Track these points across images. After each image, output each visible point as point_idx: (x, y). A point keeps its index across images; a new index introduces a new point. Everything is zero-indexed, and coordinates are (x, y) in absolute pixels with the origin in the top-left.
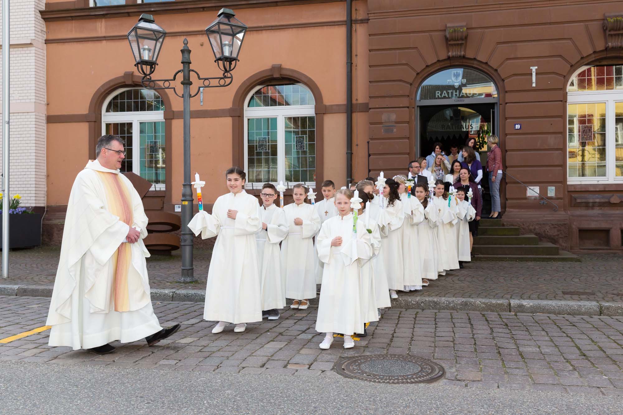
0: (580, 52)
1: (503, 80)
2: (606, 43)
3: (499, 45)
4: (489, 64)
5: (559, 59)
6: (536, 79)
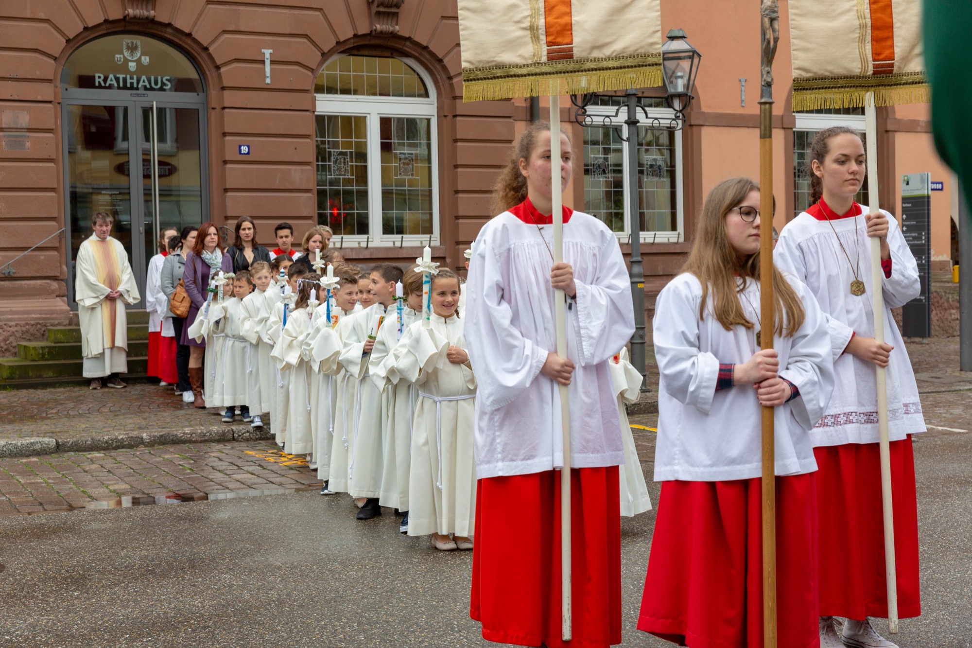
1: (218, 68)
3: (210, 6)
4: (195, 35)
5: (305, 40)
6: (271, 70)
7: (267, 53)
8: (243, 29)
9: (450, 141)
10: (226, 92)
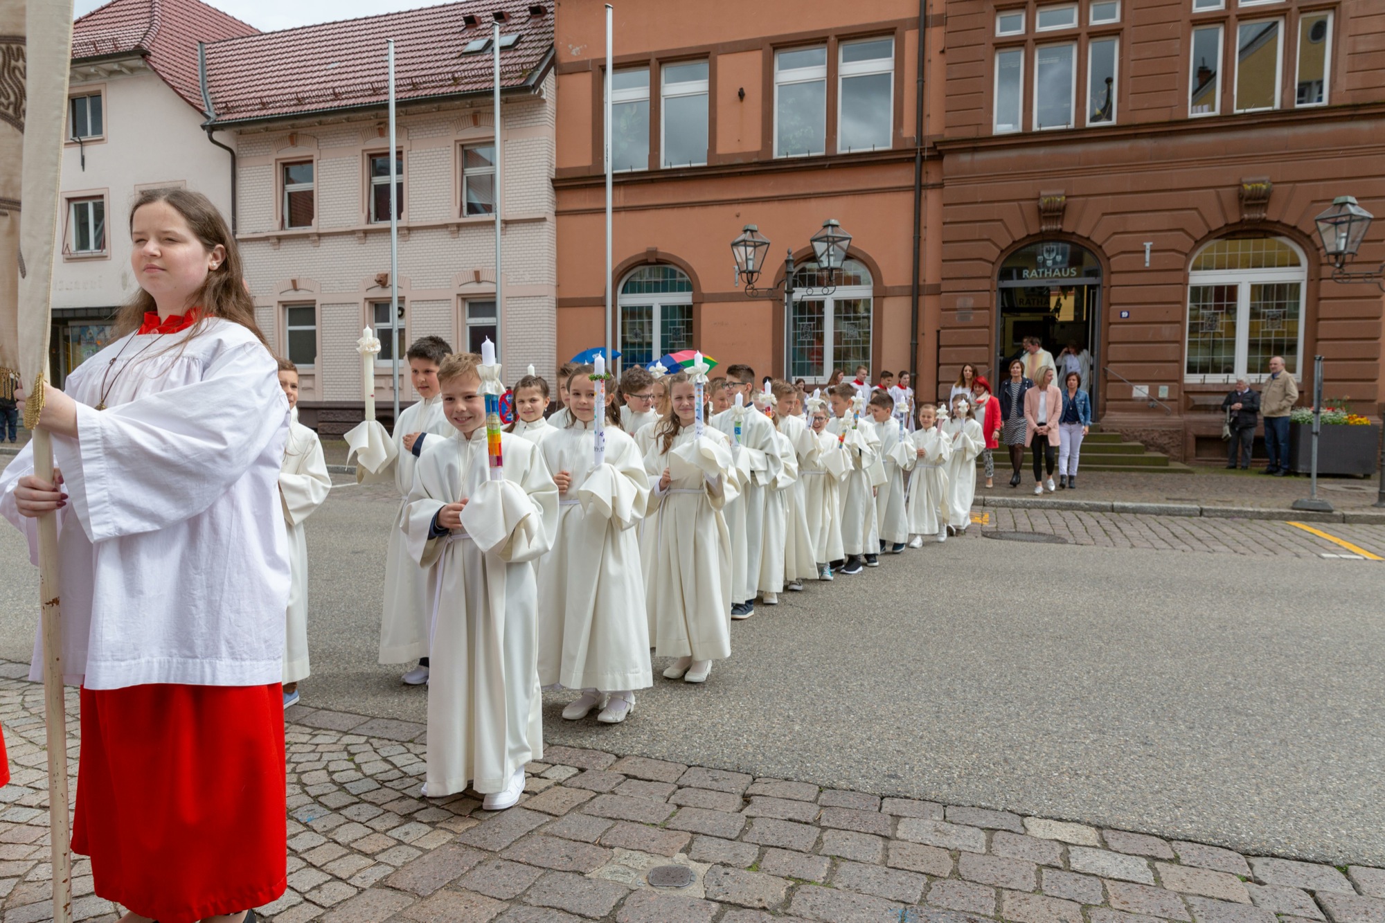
0: (1207, 225)
1: (1109, 259)
2: (1241, 214)
3: (1104, 217)
4: (1091, 239)
5: (1181, 233)
6: (1151, 257)
7: (1148, 245)
8: (1130, 230)
9: (1315, 299)
10: (1113, 276)
